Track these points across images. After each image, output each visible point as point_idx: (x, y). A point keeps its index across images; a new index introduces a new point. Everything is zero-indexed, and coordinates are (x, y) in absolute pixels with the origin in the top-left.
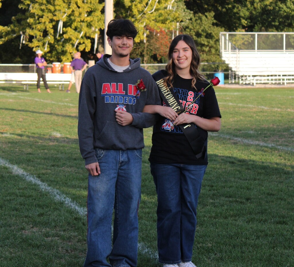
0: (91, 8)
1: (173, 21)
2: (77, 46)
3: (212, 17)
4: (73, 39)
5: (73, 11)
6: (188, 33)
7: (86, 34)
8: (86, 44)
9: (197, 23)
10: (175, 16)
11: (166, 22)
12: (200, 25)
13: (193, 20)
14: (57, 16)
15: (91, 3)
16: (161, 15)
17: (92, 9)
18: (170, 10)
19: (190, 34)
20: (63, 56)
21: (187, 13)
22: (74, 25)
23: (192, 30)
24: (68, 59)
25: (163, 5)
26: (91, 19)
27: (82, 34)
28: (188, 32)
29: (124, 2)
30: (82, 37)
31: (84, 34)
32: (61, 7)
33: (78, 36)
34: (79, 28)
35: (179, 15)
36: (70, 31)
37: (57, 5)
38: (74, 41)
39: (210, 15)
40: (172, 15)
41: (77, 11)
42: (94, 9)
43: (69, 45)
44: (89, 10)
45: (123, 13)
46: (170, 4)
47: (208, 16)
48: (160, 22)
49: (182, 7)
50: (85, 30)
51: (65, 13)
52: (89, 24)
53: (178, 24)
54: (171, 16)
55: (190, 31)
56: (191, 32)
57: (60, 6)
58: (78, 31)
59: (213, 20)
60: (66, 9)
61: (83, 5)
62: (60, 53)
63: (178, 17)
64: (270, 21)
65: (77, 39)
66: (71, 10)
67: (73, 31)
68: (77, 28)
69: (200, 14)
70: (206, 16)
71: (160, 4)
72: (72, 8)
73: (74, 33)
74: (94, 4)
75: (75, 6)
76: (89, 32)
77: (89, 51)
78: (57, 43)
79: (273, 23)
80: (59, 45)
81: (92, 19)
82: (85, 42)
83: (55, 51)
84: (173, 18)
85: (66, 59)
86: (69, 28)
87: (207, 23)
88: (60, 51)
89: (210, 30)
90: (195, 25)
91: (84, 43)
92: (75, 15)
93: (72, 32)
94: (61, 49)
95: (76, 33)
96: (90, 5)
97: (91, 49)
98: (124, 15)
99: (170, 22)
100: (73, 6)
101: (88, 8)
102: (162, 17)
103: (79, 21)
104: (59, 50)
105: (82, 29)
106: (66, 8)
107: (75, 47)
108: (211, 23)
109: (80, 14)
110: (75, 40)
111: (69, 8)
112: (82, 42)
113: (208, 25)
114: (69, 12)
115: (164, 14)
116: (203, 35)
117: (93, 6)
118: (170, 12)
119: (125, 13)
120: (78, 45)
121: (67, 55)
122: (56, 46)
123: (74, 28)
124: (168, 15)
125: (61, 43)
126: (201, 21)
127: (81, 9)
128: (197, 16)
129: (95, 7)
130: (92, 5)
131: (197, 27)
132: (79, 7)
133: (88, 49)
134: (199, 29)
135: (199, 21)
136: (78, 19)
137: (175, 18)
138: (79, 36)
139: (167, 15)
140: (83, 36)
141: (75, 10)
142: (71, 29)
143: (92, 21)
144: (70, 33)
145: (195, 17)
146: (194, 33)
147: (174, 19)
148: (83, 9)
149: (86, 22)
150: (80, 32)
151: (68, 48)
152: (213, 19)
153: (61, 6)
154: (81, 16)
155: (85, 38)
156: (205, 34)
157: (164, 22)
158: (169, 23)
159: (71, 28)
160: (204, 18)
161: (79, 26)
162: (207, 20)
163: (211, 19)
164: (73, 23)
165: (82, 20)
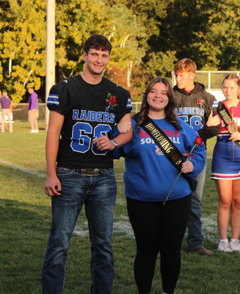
0: (41, 45)
1: (125, 59)
2: (26, 85)
3: (174, 56)
4: (22, 77)
5: (22, 49)
6: (149, 72)
7: (35, 72)
8: (35, 83)
9: (158, 62)
10: (127, 54)
11: (118, 60)
12: (160, 63)
13: (154, 58)
14: (5, 54)
15: (41, 40)
16: (113, 53)
17: (42, 47)
18: (122, 48)
19: (150, 72)
20: (13, 95)
21: (141, 52)
22: (23, 63)
23: (152, 69)
24: (18, 98)
25: (115, 43)
26: (40, 57)
27: (31, 72)
28: (148, 70)
29: (74, 40)
30: (31, 76)
31: (33, 72)
32: (10, 45)
33: (26, 74)
34: (29, 66)
35: (131, 53)
36: (19, 69)
37: (6, 43)
38: (22, 79)
39: (171, 54)
40: (125, 53)
41: (26, 49)
42: (44, 47)
43: (18, 83)
44: (39, 47)
45: (76, 51)
46: (123, 43)
47: (170, 55)
48: (113, 60)
49: (135, 45)
50: (34, 68)
51: (13, 51)
52: (39, 62)
53: (131, 62)
54: (123, 54)
55: (151, 69)
56: (151, 71)
57: (8, 43)
58: (27, 69)
59: (174, 59)
60: (15, 47)
61: (33, 43)
62: (10, 91)
63: (131, 56)
64: (231, 59)
65: (26, 77)
66: (20, 47)
67: (23, 69)
68: (27, 66)
69: (161, 53)
70: (168, 55)
71: (113, 41)
72: (21, 46)
73: (23, 71)
74: (44, 42)
75: (24, 44)
76: (38, 70)
77: (38, 90)
78: (7, 81)
79: (233, 62)
80: (8, 83)
81: (42, 57)
82: (35, 80)
83: (5, 89)
84: (126, 56)
85: (16, 98)
86: (18, 66)
87: (168, 61)
88: (10, 90)
89: (170, 69)
90: (155, 64)
91: (33, 81)
92: (23, 53)
93: (21, 70)
94: (11, 87)
95: (26, 71)
96: (40, 43)
97: (41, 88)
98: (77, 53)
99: (123, 60)
100: (22, 44)
101: (38, 46)
102: (115, 55)
103: (28, 58)
104: (9, 88)
105: (31, 67)
106: (15, 45)
107: (24, 85)
108: (173, 62)
109: (29, 52)
110: (24, 79)
111: (18, 46)
112: (31, 81)
113: (169, 64)
114: (18, 49)
115: (116, 52)
116: (163, 74)
117: (43, 44)
118: (122, 51)
119: (78, 51)
120: (27, 83)
121: (17, 94)
122: (5, 84)
123: (24, 66)
124: (121, 53)
125: (10, 81)
126: (162, 60)
127: (29, 47)
128: (158, 55)
129: (44, 44)
130: (42, 42)
131: (158, 66)
132: (28, 45)
133: (37, 88)
134: (159, 67)
135: (160, 60)
136: (27, 57)
137: (127, 56)
138: (29, 74)
139: (119, 53)
140: (33, 74)
141: (24, 47)
142: (20, 67)
143: (41, 59)
144: (18, 71)
145: (156, 55)
146: (154, 72)
147: (126, 58)
148: (32, 47)
149: (36, 60)
150: (29, 70)
151: (17, 86)
152: (174, 57)
153: (10, 43)
154: (30, 54)
155: (35, 77)
156: (165, 73)
157: (116, 60)
158: (121, 61)
159: (20, 65)
160: (164, 56)
161: (29, 64)
162: (168, 58)
163: (173, 58)
164: (23, 61)
165: (31, 58)
